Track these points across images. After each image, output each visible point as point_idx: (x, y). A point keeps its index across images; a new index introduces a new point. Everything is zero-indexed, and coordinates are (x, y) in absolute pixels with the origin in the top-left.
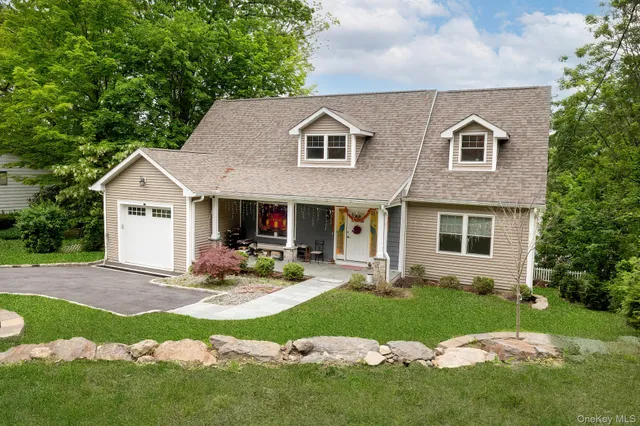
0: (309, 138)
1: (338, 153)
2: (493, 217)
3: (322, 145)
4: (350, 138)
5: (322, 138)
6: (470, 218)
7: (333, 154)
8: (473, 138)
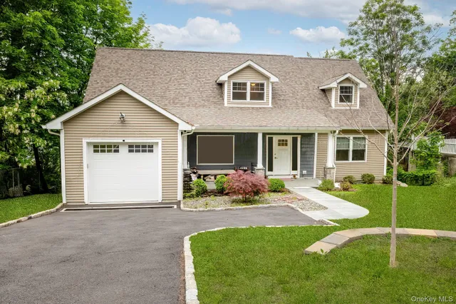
0: (234, 84)
1: (258, 96)
2: (367, 136)
3: (246, 89)
4: (268, 85)
5: (245, 84)
6: (354, 138)
7: (254, 97)
8: (346, 88)
